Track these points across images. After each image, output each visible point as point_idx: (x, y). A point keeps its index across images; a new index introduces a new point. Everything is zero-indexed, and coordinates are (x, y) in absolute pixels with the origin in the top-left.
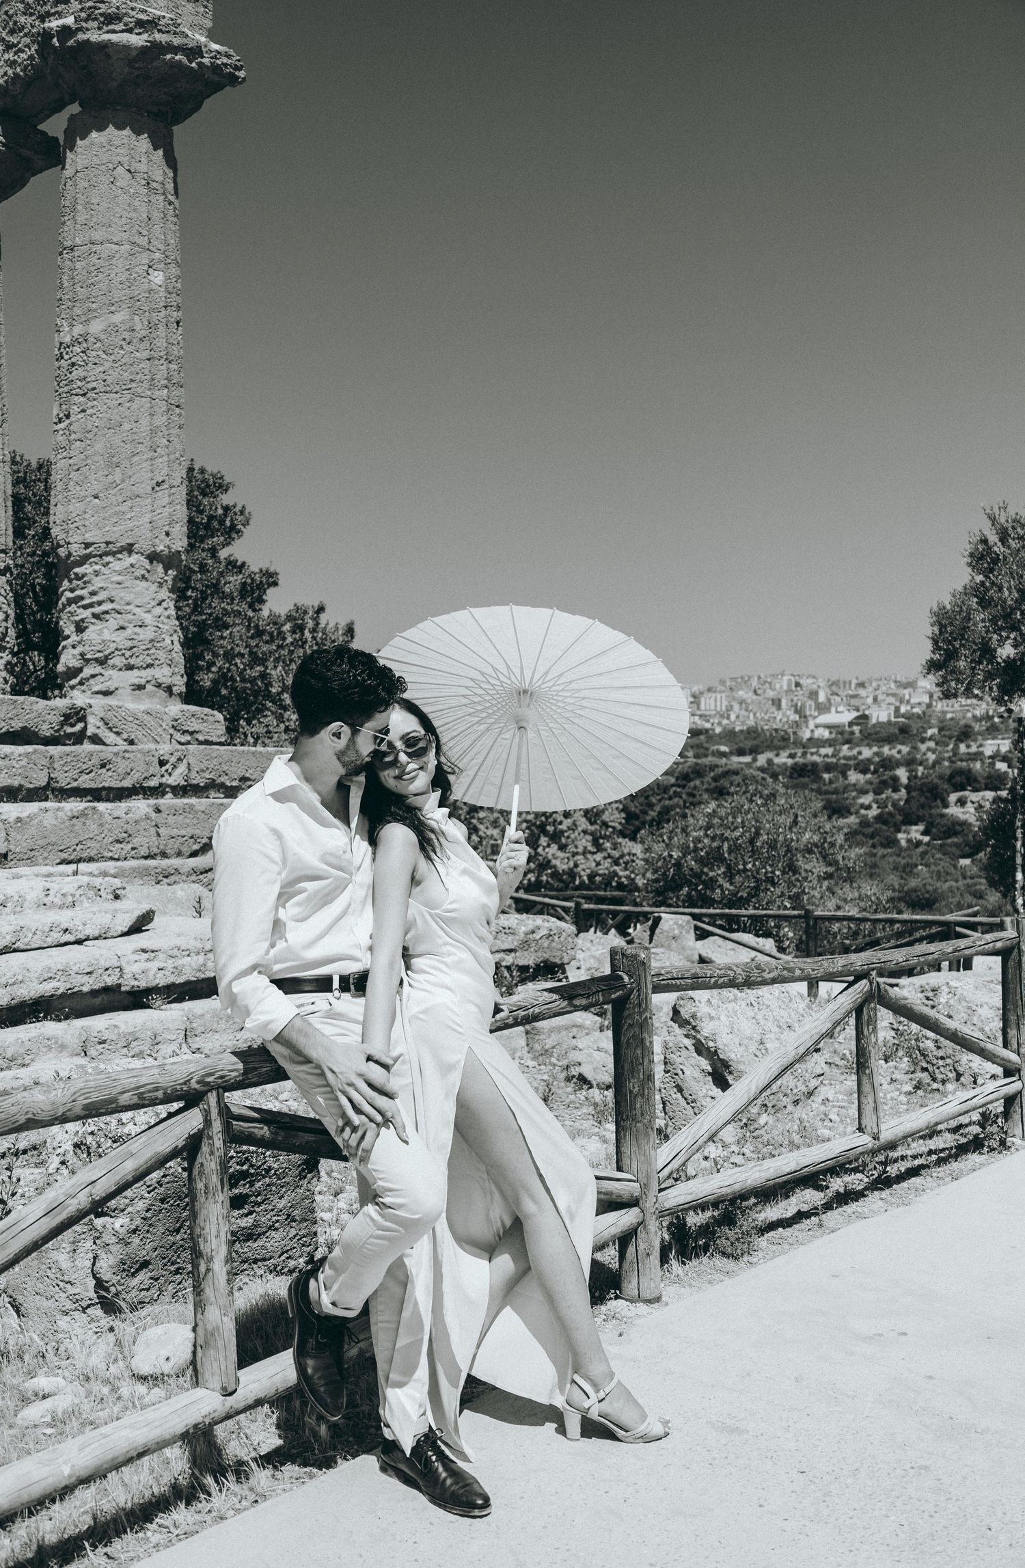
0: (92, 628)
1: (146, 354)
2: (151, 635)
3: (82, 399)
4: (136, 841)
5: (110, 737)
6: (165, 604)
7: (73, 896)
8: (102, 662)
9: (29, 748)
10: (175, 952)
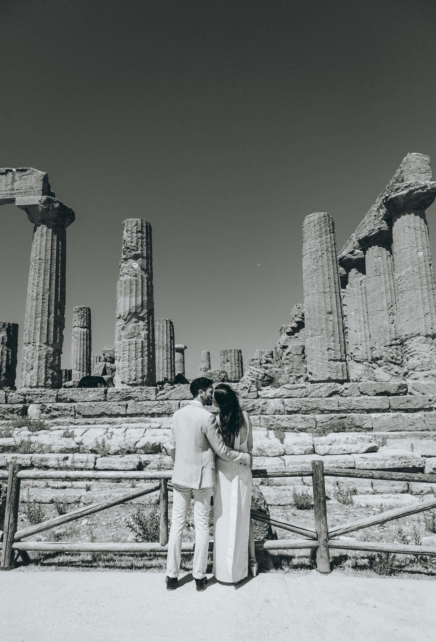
0: (410, 360)
1: (419, 277)
2: (429, 360)
3: (401, 294)
4: (417, 425)
5: (415, 393)
6: (434, 350)
7: (356, 441)
8: (414, 370)
9: (382, 397)
10: (374, 459)
